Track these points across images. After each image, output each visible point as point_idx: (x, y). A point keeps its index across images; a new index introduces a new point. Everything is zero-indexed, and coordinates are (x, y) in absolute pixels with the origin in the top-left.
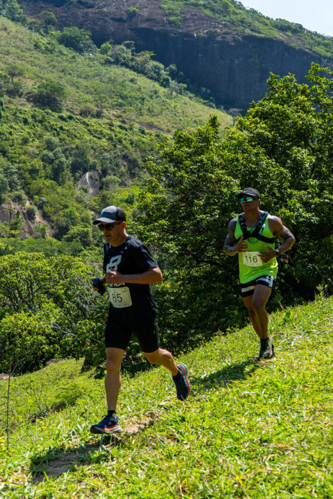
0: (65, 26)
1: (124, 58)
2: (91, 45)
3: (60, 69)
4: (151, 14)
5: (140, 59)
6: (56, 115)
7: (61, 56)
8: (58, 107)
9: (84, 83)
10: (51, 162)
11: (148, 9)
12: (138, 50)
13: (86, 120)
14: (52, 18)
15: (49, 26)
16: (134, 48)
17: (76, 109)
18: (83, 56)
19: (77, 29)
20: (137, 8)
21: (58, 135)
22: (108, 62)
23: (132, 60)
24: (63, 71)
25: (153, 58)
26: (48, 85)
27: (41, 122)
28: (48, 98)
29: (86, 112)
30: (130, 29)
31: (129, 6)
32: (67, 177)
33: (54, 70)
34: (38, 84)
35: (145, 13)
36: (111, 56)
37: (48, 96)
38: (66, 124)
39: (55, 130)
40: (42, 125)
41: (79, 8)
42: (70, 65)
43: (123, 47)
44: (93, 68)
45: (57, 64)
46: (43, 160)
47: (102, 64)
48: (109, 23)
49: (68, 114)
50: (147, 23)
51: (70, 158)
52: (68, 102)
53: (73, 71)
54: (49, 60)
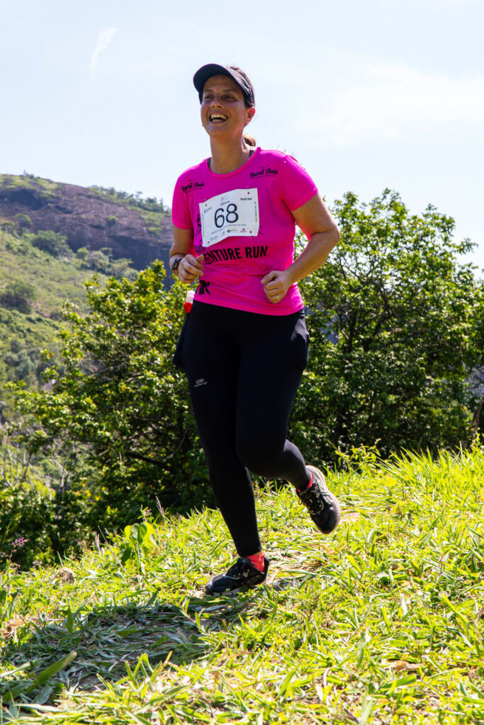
0: (41, 229)
1: (101, 264)
2: (67, 249)
3: (32, 271)
4: (131, 223)
5: (117, 265)
6: (24, 316)
7: (35, 259)
8: (26, 308)
9: (57, 286)
10: (17, 364)
11: (127, 219)
12: (116, 257)
13: (56, 323)
14: (27, 221)
15: (23, 228)
16: (111, 255)
17: (46, 312)
18: (58, 259)
19: (52, 233)
20: (117, 217)
21: (25, 336)
22: (83, 267)
23: (109, 266)
24: (35, 273)
25: (131, 266)
26: (16, 286)
27: (6, 322)
28: (17, 299)
29: (57, 315)
30: (108, 236)
31: (108, 214)
32: (32, 381)
33: (25, 272)
34: (6, 285)
35: (125, 222)
36: (87, 262)
37: (17, 297)
38: (34, 326)
39: (22, 331)
40: (8, 326)
41: (56, 212)
42: (42, 268)
43: (99, 253)
44: (67, 273)
45: (29, 266)
46: (6, 362)
47: (78, 269)
48: (87, 229)
49: (38, 316)
50: (127, 232)
51: (36, 361)
52: (38, 304)
53: (45, 273)
54: (21, 261)
